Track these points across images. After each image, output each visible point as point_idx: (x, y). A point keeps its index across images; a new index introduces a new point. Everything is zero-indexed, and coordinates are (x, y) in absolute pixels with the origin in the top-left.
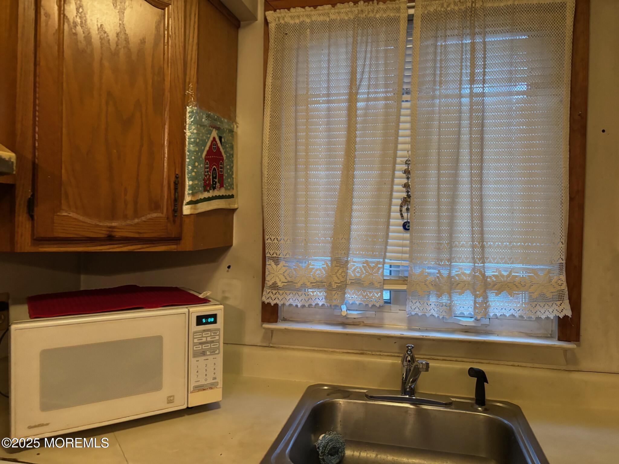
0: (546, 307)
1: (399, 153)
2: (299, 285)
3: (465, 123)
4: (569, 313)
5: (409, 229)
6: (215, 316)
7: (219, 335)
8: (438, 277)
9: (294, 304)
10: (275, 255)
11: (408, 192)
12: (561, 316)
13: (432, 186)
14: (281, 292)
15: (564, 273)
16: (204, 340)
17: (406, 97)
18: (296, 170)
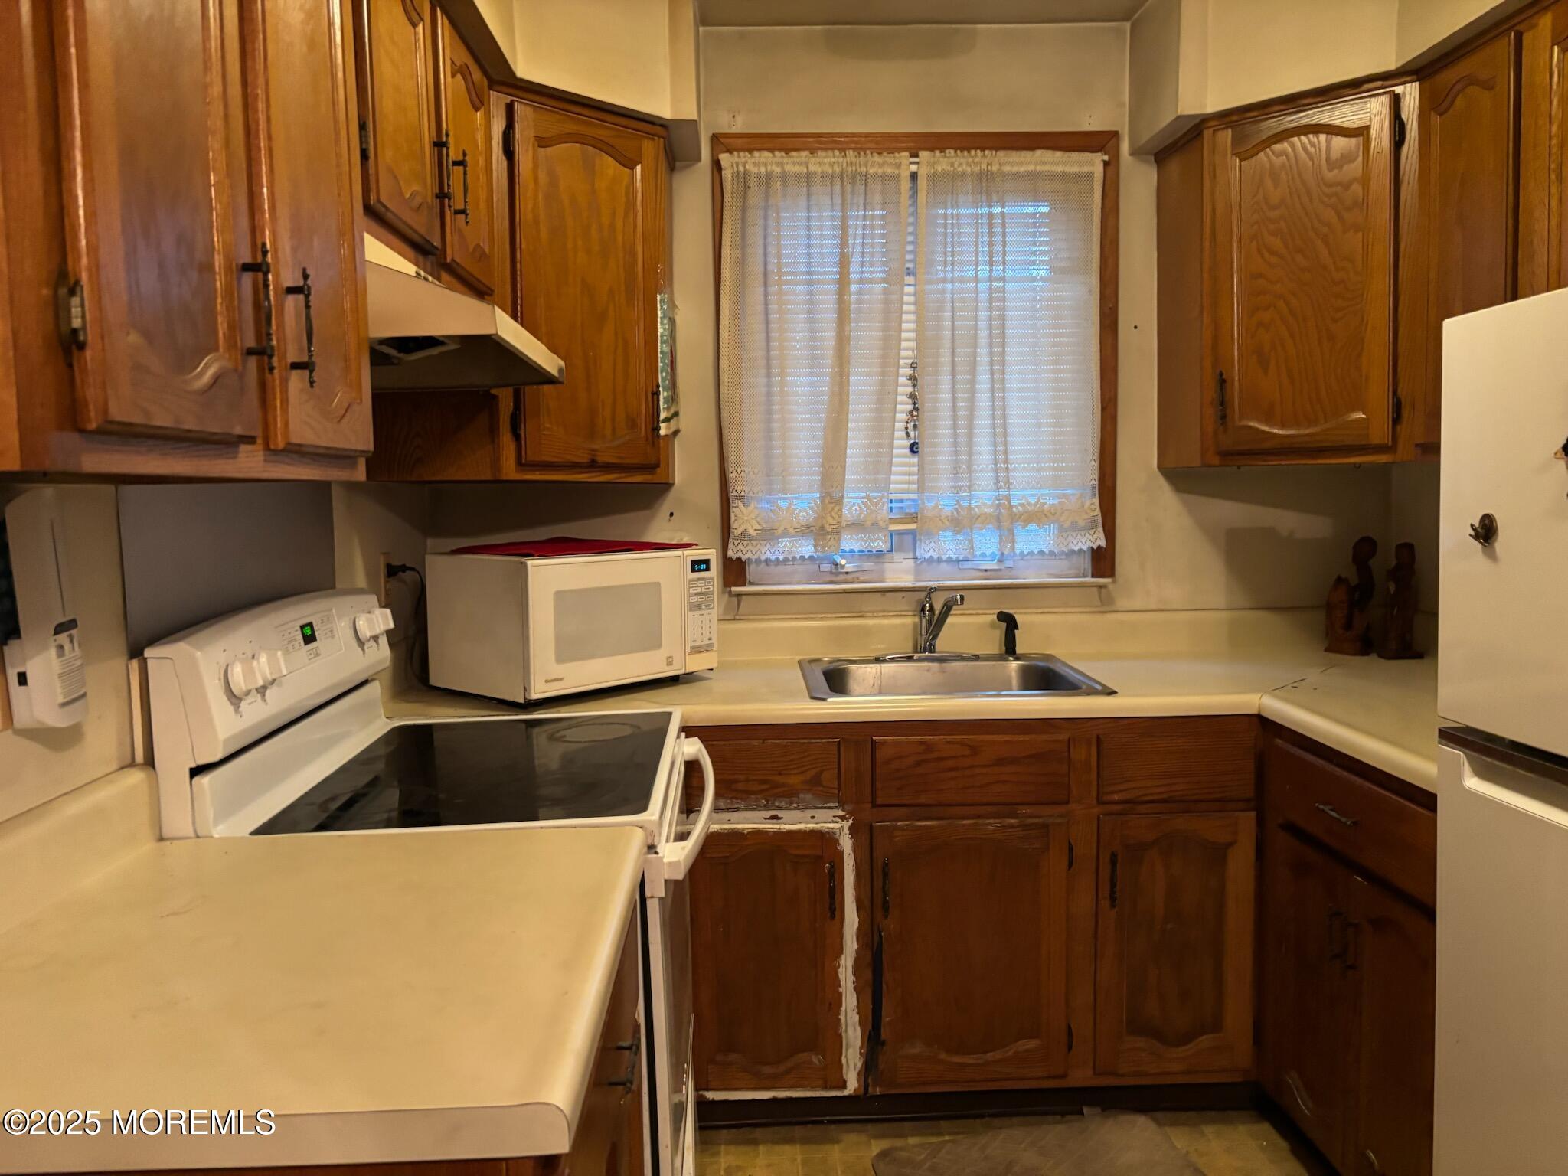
0: (1079, 536)
1: (903, 353)
2: (780, 531)
3: (983, 315)
4: (1103, 543)
5: (917, 452)
6: (707, 562)
7: (713, 585)
8: (956, 509)
9: (773, 558)
10: (742, 494)
11: (915, 404)
12: (1095, 547)
13: (945, 396)
14: (754, 542)
15: (1097, 495)
16: (699, 590)
17: (910, 280)
18: (769, 375)
